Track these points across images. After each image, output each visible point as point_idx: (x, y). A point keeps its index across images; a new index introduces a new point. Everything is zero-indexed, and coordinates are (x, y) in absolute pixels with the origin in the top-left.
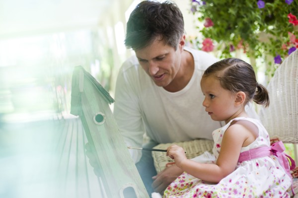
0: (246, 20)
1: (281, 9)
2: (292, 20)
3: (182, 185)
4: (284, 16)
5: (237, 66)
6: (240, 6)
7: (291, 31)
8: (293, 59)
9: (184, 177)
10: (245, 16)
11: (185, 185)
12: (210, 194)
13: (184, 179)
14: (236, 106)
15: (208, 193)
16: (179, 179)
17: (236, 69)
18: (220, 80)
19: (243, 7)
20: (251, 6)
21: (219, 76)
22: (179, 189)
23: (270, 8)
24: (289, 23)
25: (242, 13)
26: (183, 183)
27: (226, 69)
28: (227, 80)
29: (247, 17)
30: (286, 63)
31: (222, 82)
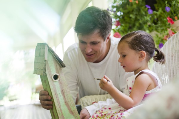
0: (141, 22)
1: (163, 16)
2: (170, 21)
3: (102, 115)
4: (165, 19)
5: (141, 34)
6: (137, 13)
7: (169, 28)
8: (171, 41)
9: (102, 111)
10: (140, 19)
11: (103, 115)
12: (120, 118)
13: (102, 112)
14: (140, 61)
15: (119, 117)
16: (99, 112)
17: (140, 36)
18: (129, 43)
19: (139, 14)
20: (144, 13)
21: (128, 41)
22: (100, 117)
23: (156, 14)
24: (168, 23)
25: (138, 18)
26: (102, 114)
27: (133, 37)
28: (133, 43)
29: (142, 20)
30: (167, 44)
31: (130, 44)
